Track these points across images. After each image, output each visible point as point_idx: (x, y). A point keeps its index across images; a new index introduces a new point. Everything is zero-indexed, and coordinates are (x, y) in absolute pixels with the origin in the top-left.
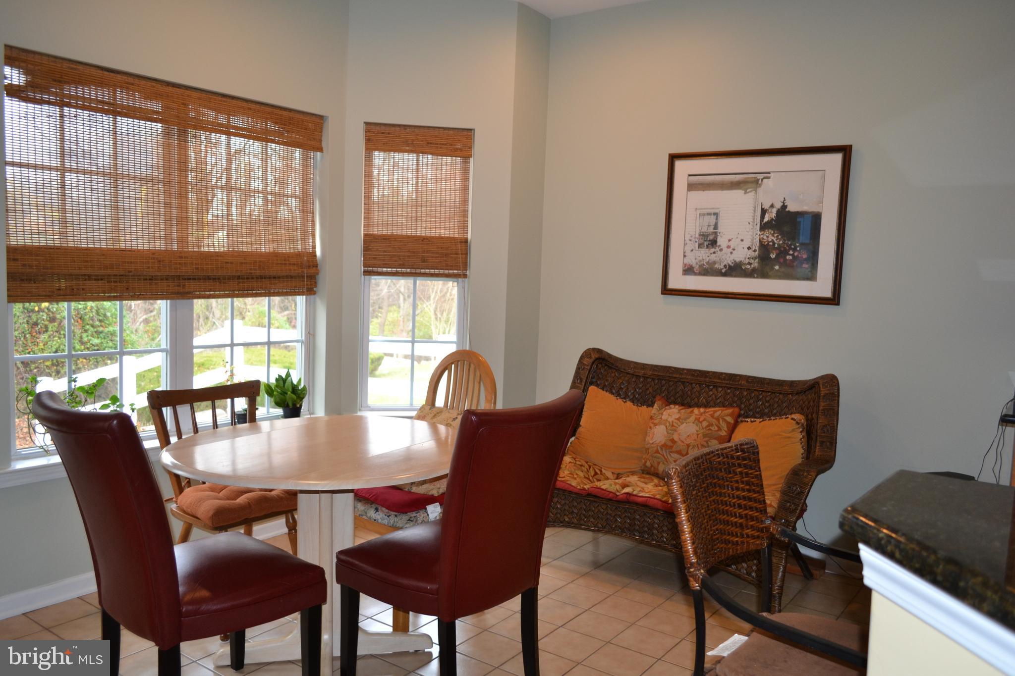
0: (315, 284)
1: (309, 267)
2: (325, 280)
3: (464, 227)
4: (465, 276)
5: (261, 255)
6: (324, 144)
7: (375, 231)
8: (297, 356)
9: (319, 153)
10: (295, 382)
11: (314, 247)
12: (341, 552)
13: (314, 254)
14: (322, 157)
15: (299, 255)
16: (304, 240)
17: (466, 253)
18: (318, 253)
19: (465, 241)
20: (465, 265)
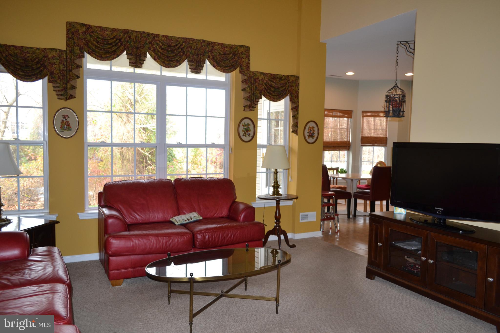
0: (350, 148)
1: (348, 144)
2: (352, 147)
3: (386, 134)
4: (386, 146)
5: (338, 142)
6: (352, 117)
7: (364, 136)
8: (346, 164)
9: (351, 119)
10: (345, 170)
11: (349, 140)
12: (354, 192)
13: (349, 141)
14: (352, 120)
15: (346, 142)
16: (347, 138)
17: (386, 141)
18: (350, 141)
19: (386, 137)
20: (386, 143)
